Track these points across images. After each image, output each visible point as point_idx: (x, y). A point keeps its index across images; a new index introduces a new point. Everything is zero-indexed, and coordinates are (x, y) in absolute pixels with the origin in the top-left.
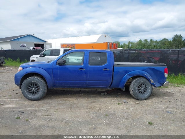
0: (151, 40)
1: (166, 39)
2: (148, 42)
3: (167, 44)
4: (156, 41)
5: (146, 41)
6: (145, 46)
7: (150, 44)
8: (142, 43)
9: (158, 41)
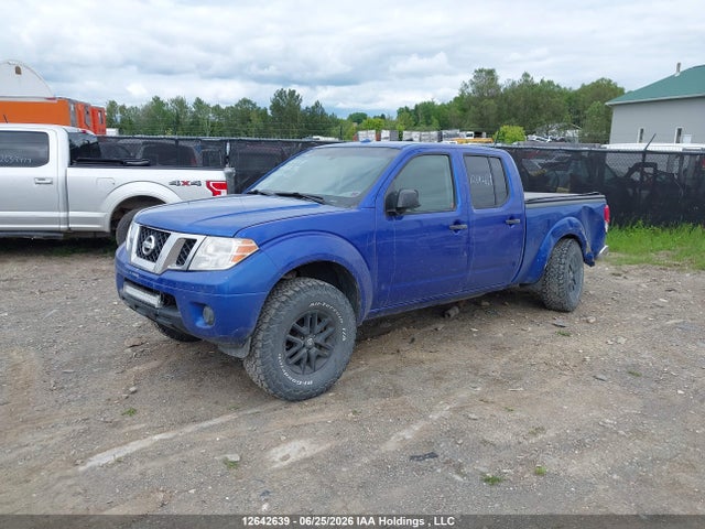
0: (199, 102)
1: (249, 102)
2: (186, 107)
3: (256, 121)
4: (218, 106)
5: (180, 103)
6: (178, 122)
7: (195, 116)
8: (165, 113)
9: (223, 107)
